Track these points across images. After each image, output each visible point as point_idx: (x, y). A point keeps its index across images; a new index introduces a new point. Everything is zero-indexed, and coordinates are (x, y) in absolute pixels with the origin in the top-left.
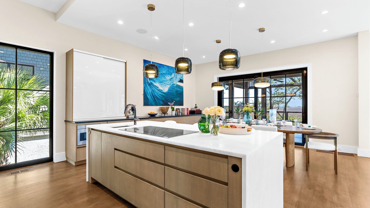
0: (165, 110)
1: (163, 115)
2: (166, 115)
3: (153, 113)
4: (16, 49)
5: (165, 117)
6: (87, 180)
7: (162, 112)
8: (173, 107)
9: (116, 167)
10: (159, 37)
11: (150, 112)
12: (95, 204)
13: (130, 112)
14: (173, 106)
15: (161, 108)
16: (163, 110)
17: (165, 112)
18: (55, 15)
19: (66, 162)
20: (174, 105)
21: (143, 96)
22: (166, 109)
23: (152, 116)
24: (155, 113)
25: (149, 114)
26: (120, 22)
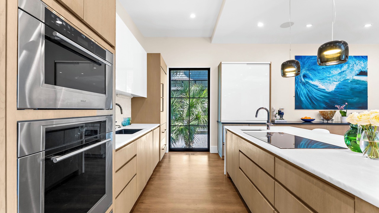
0: (327, 115)
1: (325, 121)
2: (330, 122)
3: (308, 119)
4: (189, 70)
5: (328, 124)
6: (225, 174)
7: (324, 118)
8: (345, 111)
9: (240, 168)
10: (312, 24)
11: (303, 117)
12: (223, 195)
13: (276, 116)
14: (343, 110)
15: (322, 112)
16: (325, 115)
17: (329, 117)
18: (210, 38)
19: (218, 154)
20: (345, 108)
21: (294, 98)
22: (330, 114)
23: (307, 122)
24: (312, 118)
25: (302, 119)
26: (260, 25)
